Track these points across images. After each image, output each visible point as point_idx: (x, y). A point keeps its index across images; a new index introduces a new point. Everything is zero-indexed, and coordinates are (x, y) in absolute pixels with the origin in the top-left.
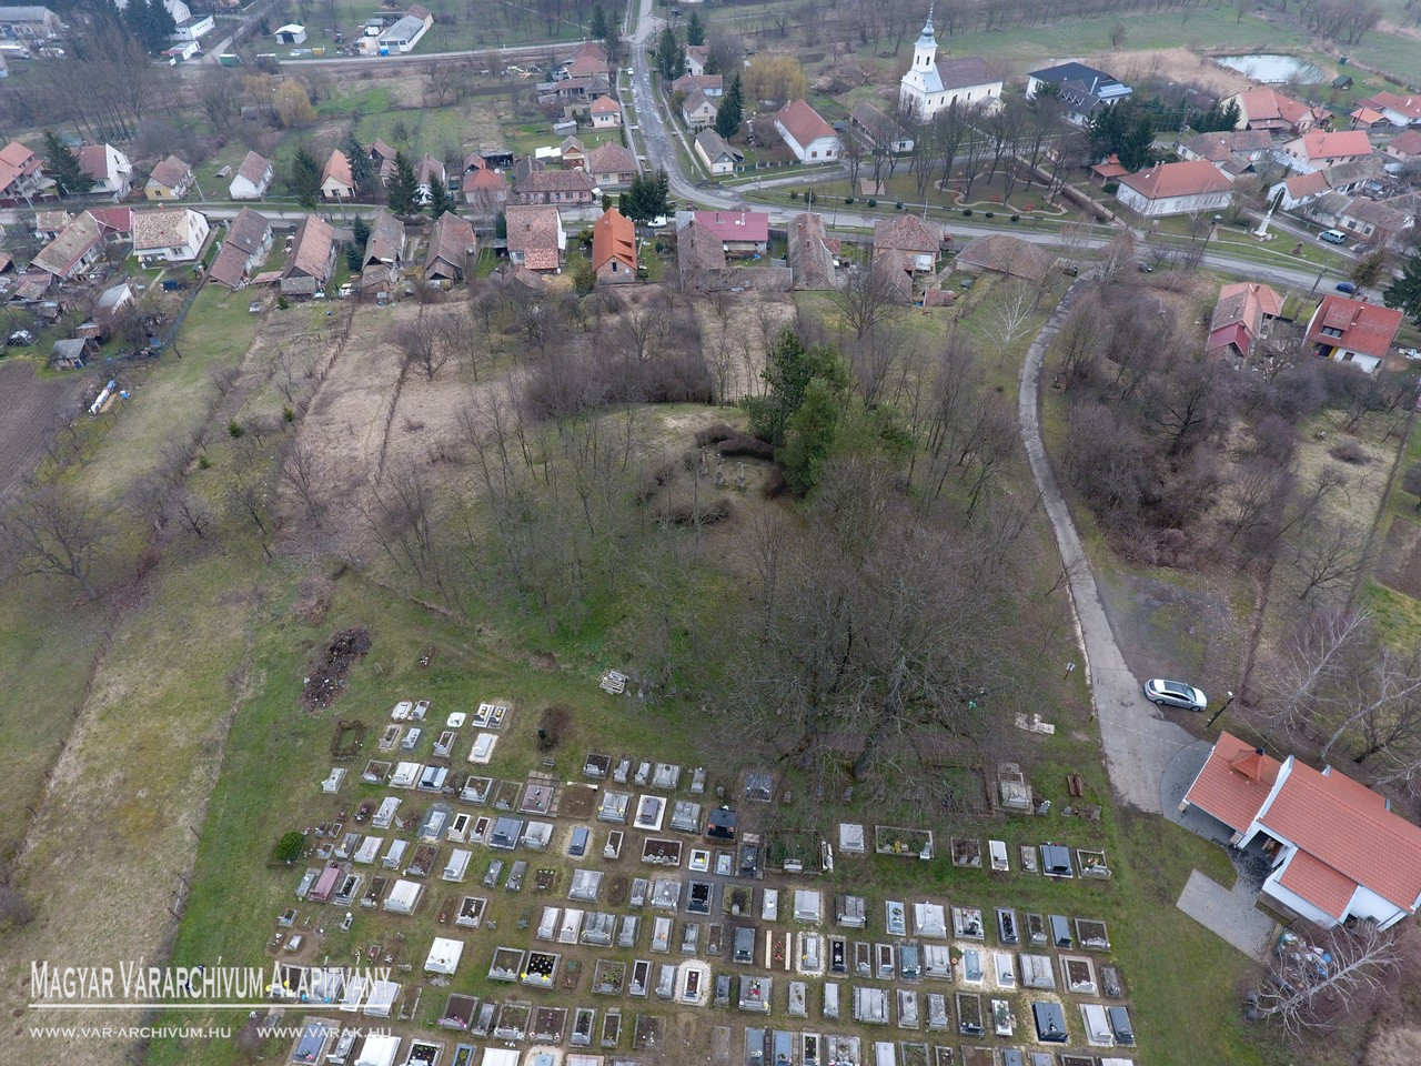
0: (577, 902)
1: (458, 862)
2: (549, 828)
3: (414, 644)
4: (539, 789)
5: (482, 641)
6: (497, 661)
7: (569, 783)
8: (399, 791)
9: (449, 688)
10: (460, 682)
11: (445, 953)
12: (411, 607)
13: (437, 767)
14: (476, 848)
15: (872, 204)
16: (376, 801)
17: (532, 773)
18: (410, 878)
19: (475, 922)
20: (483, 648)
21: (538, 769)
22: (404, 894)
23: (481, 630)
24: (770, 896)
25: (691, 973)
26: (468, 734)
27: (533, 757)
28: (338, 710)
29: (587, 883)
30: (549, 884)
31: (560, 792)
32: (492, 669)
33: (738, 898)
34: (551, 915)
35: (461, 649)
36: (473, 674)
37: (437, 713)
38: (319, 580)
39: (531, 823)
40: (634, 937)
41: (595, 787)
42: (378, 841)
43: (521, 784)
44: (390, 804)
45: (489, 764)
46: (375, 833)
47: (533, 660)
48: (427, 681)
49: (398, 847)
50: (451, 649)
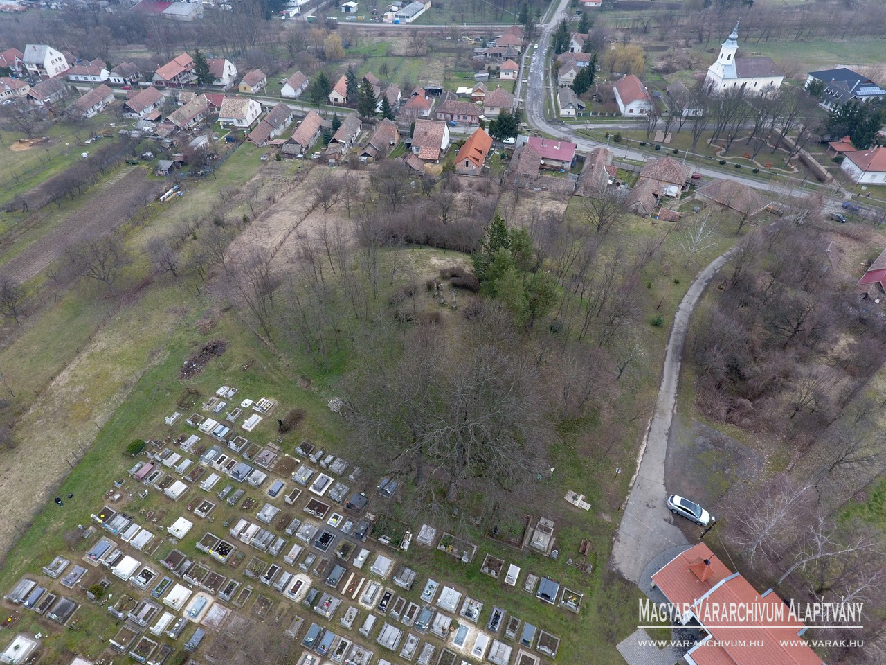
0: (259, 522)
1: (212, 479)
2: (264, 476)
3: (245, 356)
4: (268, 454)
5: (280, 363)
6: (282, 377)
7: (286, 455)
8: (201, 434)
9: (251, 385)
10: (258, 383)
11: (182, 526)
12: (253, 336)
13: (225, 426)
14: (224, 476)
15: (658, 148)
16: (188, 436)
17: (270, 444)
18: (185, 481)
19: (203, 515)
20: (276, 367)
21: (274, 442)
22: (177, 488)
23: (281, 357)
24: (364, 553)
25: (298, 581)
26: (249, 412)
27: (274, 434)
28: (193, 382)
29: (269, 512)
30: (249, 507)
31: (279, 458)
32: (277, 381)
33: (345, 549)
34: (242, 523)
35: (266, 365)
36: (266, 381)
37: (239, 397)
38: (216, 310)
39: (257, 471)
40: (279, 551)
41: (299, 461)
42: (179, 457)
43: (262, 448)
44: (194, 439)
45: (251, 432)
46: (180, 452)
47: (299, 381)
48: (242, 378)
49: (187, 463)
50: (262, 364)
